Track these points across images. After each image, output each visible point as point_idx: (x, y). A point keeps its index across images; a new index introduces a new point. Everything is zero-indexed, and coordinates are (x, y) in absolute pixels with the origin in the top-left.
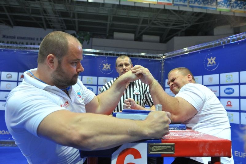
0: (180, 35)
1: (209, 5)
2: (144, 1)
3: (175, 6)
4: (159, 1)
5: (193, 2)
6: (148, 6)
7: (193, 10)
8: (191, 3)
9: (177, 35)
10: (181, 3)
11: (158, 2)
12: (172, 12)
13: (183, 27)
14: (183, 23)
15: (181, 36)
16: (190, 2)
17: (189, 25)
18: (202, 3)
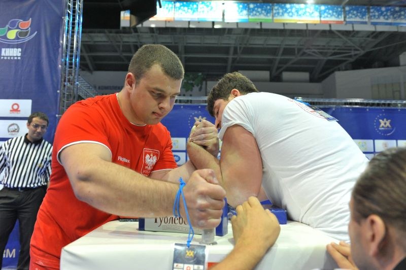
0: (344, 68)
1: (401, 19)
2: (299, 21)
3: (348, 25)
4: (323, 19)
5: (377, 17)
6: (305, 28)
7: (375, 28)
8: (373, 18)
9: (339, 70)
10: (358, 19)
11: (321, 21)
12: (337, 33)
13: (350, 56)
14: (351, 50)
15: (346, 69)
16: (371, 16)
17: (362, 52)
18: (391, 17)
